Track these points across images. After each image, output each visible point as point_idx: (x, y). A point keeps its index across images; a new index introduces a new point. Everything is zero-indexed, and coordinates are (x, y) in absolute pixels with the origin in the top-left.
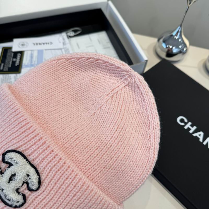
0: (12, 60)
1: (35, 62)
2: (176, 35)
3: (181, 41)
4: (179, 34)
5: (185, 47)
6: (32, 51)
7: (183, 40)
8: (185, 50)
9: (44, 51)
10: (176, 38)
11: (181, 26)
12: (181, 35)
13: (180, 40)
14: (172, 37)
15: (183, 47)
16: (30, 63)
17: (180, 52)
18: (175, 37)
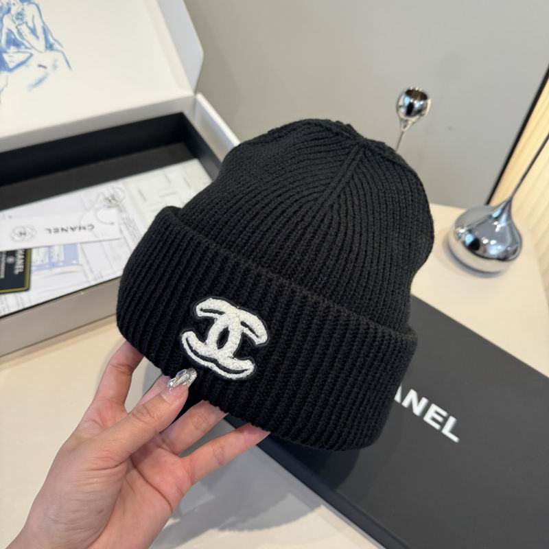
0: (6, 260)
1: (58, 255)
6: (50, 247)
9: (79, 245)
16: (47, 261)
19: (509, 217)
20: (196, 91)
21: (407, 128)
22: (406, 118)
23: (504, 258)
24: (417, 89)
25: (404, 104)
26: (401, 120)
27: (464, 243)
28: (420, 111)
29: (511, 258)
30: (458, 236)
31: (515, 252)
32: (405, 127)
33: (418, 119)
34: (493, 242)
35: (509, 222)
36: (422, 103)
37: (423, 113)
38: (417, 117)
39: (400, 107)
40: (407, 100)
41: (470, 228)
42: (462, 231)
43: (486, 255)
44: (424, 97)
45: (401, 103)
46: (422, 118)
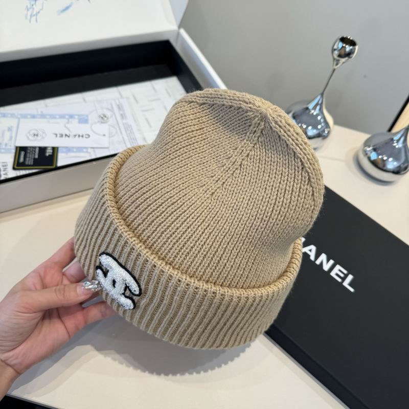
2: (314, 108)
3: (321, 119)
4: (318, 108)
5: (327, 128)
7: (324, 118)
8: (326, 132)
10: (313, 113)
11: (322, 95)
12: (321, 109)
13: (319, 118)
14: (307, 112)
15: (324, 127)
17: (319, 136)
18: (313, 111)
19: (405, 140)
20: (180, 27)
21: (338, 66)
22: (338, 58)
23: (397, 172)
24: (349, 38)
25: (338, 47)
26: (334, 59)
27: (369, 158)
28: (349, 55)
29: (403, 172)
30: (366, 153)
31: (406, 168)
32: (337, 64)
33: (348, 60)
34: (391, 159)
35: (404, 145)
36: (351, 47)
37: (351, 56)
38: (347, 58)
39: (335, 50)
40: (341, 45)
41: (375, 147)
42: (368, 149)
43: (385, 168)
44: (353, 43)
45: (335, 47)
46: (350, 59)
